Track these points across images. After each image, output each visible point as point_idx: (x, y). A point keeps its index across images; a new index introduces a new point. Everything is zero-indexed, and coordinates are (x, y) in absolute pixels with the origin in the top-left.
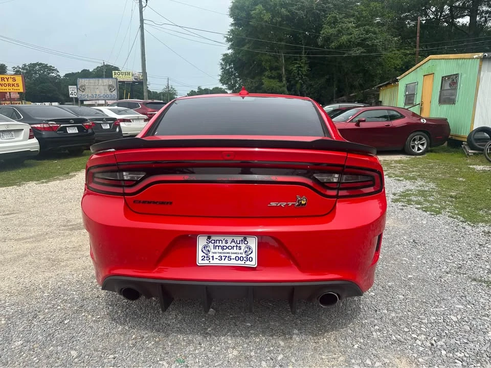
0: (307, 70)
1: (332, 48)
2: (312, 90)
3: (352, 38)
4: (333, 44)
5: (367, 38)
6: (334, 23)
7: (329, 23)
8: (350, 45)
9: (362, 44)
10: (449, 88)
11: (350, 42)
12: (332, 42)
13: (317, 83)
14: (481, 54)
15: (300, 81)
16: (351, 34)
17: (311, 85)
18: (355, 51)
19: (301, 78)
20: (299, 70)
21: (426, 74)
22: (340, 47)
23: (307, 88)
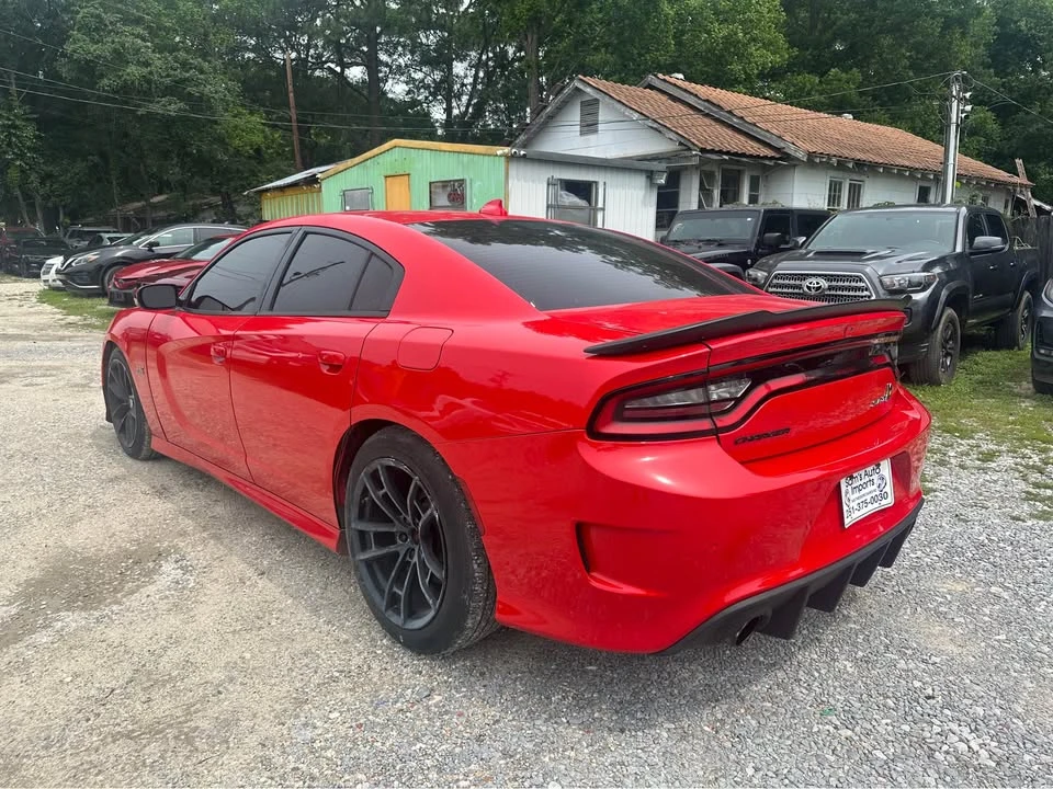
0: (36, 137)
1: (104, 91)
2: (55, 186)
3: (151, 73)
4: (106, 81)
5: (186, 80)
6: (97, 29)
7: (85, 29)
8: (147, 89)
9: (176, 89)
10: (448, 204)
11: (149, 82)
12: (102, 76)
13: (67, 171)
14: (507, 150)
15: (18, 163)
16: (150, 65)
17: (49, 176)
18: (164, 105)
19: (21, 156)
20: (10, 134)
21: (389, 173)
22: (126, 89)
23: (42, 183)
